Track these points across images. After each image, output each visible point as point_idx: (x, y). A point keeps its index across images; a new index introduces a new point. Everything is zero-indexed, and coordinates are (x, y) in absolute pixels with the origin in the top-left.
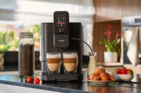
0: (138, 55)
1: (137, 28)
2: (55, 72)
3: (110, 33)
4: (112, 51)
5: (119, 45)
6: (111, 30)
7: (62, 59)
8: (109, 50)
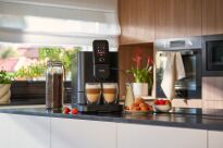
0: (174, 87)
1: (173, 54)
2: (94, 103)
3: (139, 58)
4: (141, 81)
5: (151, 74)
6: (141, 55)
7: (102, 89)
8: (138, 80)
